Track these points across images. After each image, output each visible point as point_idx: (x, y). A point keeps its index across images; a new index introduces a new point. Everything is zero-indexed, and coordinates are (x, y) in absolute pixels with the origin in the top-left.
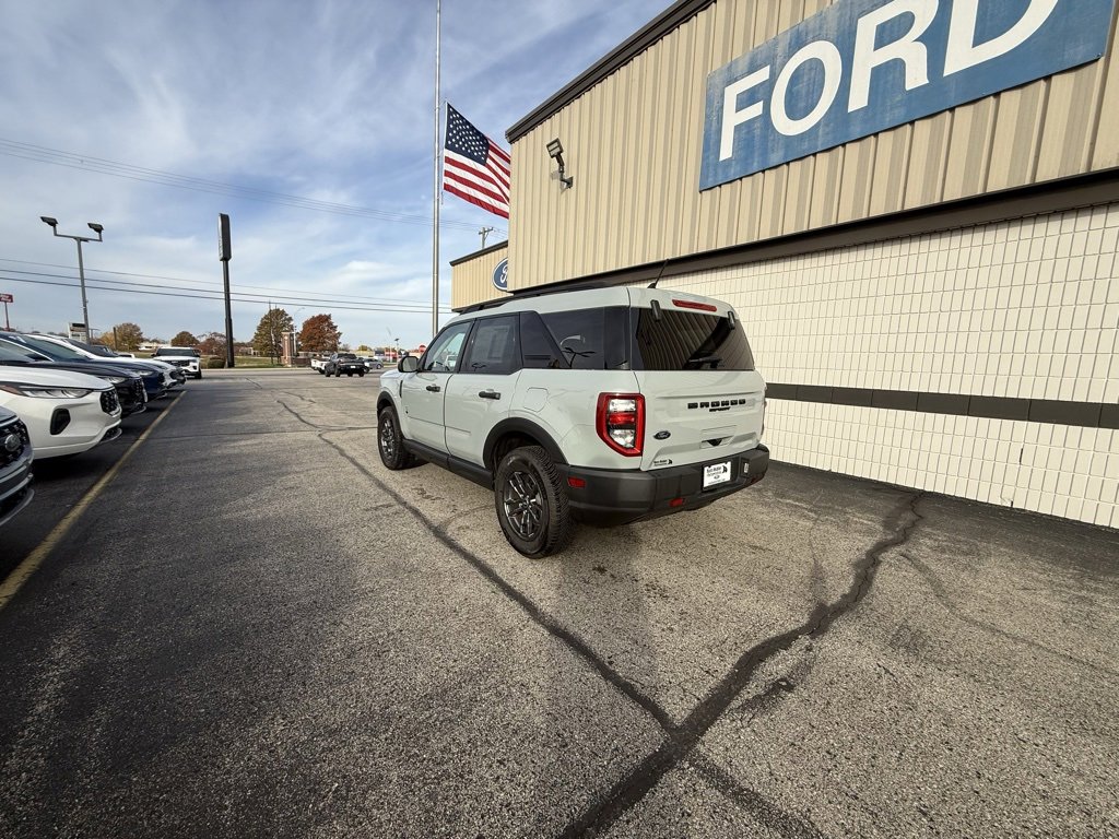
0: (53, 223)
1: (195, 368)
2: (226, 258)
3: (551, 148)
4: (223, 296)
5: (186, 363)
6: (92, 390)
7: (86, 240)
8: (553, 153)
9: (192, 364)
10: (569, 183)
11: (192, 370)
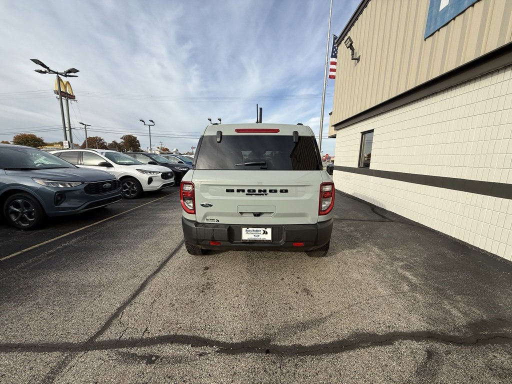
0: (210, 120)
3: (346, 43)
6: (160, 172)
8: (347, 46)
10: (358, 59)
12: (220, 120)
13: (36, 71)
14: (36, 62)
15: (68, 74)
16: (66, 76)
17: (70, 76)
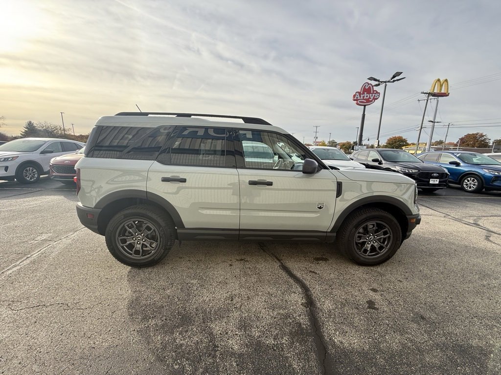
15: (395, 79)
16: (394, 81)
17: (398, 80)
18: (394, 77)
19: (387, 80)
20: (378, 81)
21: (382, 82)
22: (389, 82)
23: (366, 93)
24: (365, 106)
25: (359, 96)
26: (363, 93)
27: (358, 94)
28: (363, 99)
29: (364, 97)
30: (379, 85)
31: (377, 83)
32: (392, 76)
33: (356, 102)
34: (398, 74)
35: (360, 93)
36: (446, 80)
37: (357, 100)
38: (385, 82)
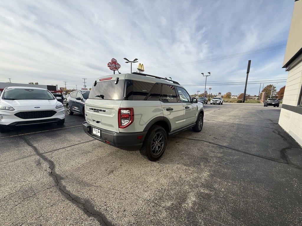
0: (203, 74)
1: (219, 102)
2: (248, 73)
4: (245, 83)
5: (217, 101)
7: (208, 76)
9: (218, 101)
11: (218, 102)
12: (209, 73)
13: (126, 62)
14: (125, 59)
15: (135, 61)
16: (134, 62)
17: (135, 62)
18: (135, 60)
19: (132, 61)
20: (128, 60)
21: (129, 61)
22: (132, 62)
23: (114, 64)
24: (114, 71)
25: (110, 65)
26: (113, 64)
27: (110, 63)
28: (113, 67)
29: (113, 66)
30: (128, 62)
31: (127, 61)
32: (134, 60)
33: (109, 68)
34: (136, 59)
35: (111, 63)
36: (142, 65)
37: (110, 67)
38: (131, 62)
